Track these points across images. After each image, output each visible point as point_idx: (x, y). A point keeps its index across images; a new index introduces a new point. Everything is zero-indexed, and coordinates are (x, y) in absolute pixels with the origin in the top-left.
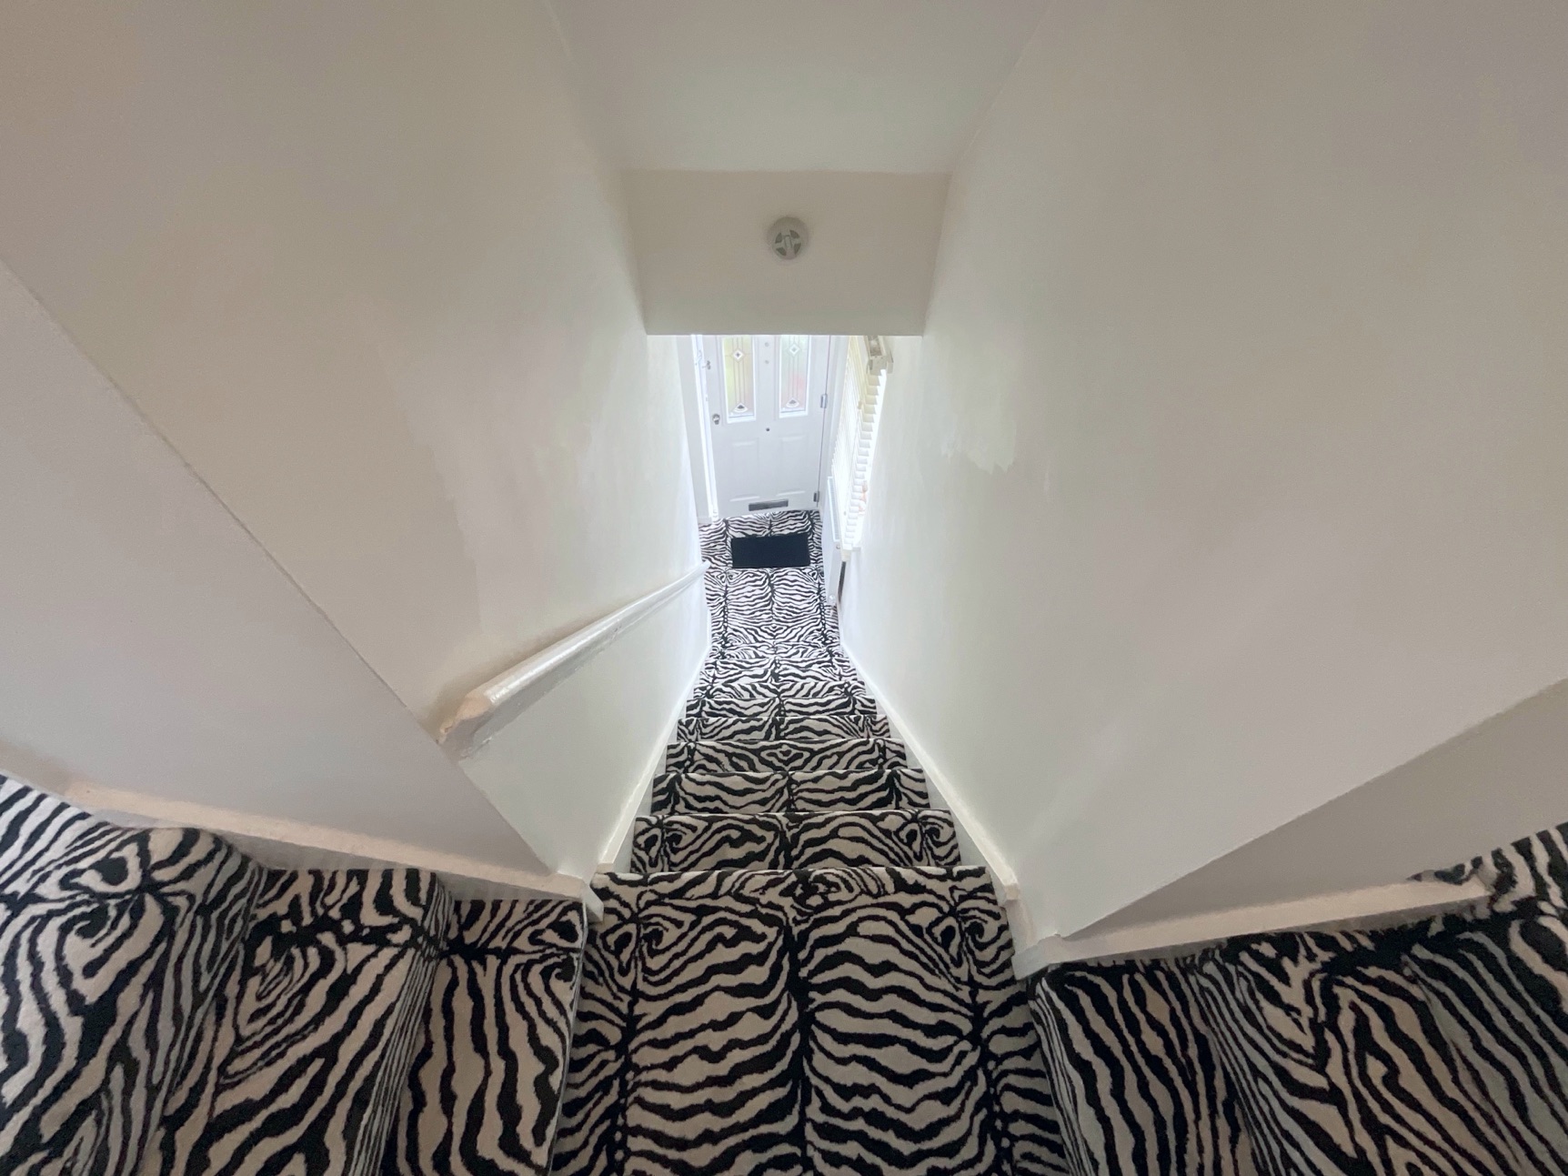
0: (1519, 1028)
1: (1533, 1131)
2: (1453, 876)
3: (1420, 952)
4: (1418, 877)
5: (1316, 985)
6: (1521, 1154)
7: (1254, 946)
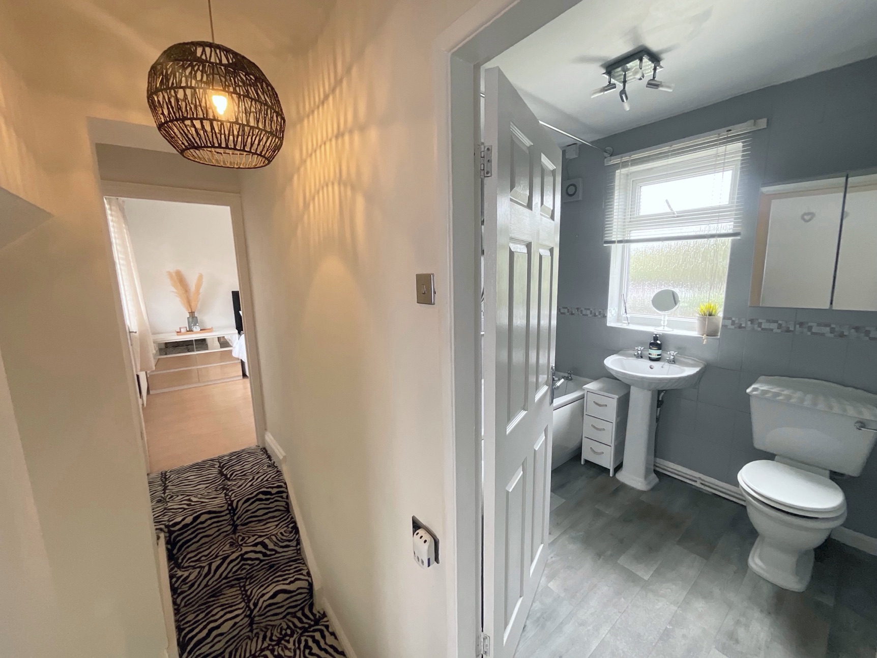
0: (192, 533)
1: (213, 534)
2: (158, 538)
3: (175, 551)
4: (158, 544)
5: (184, 570)
6: (217, 538)
7: (173, 583)
